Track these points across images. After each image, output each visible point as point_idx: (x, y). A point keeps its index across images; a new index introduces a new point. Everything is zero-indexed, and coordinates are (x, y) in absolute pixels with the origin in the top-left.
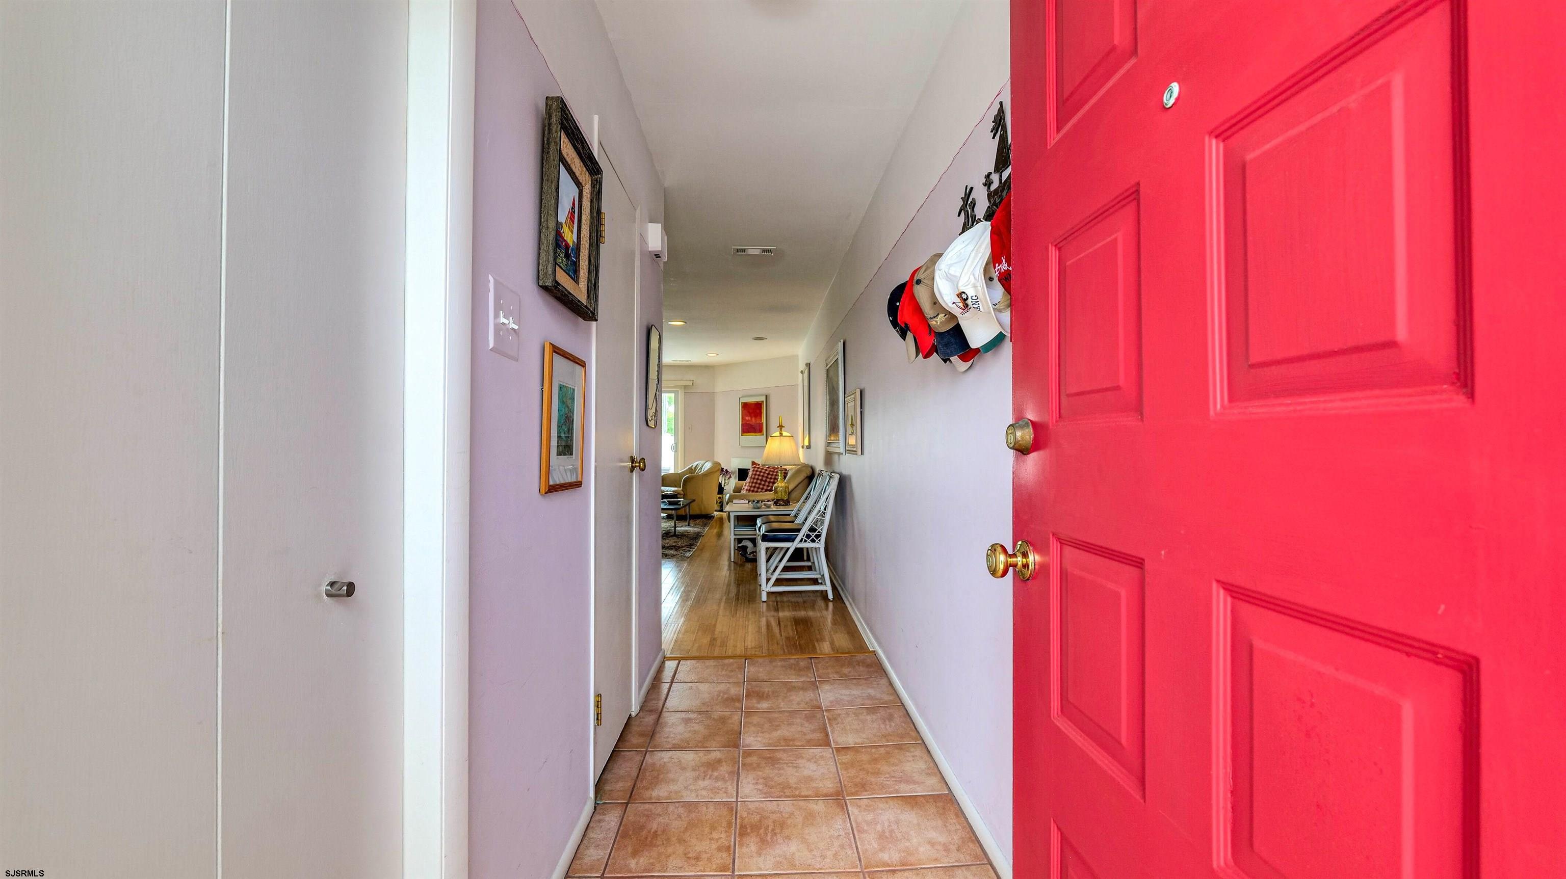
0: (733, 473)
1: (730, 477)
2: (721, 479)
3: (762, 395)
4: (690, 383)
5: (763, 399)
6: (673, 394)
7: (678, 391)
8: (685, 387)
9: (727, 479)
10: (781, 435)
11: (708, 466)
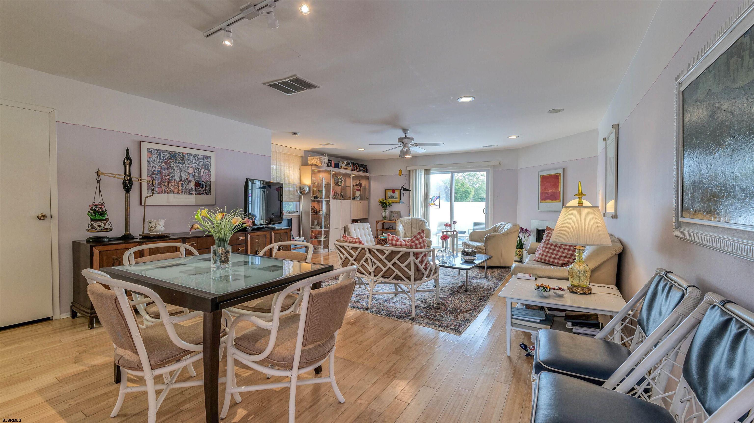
0: (533, 232)
1: (530, 235)
2: (522, 236)
3: (559, 168)
4: (498, 163)
5: (561, 171)
6: (485, 172)
7: (489, 169)
8: (494, 166)
9: (526, 236)
10: (580, 205)
11: (509, 226)
